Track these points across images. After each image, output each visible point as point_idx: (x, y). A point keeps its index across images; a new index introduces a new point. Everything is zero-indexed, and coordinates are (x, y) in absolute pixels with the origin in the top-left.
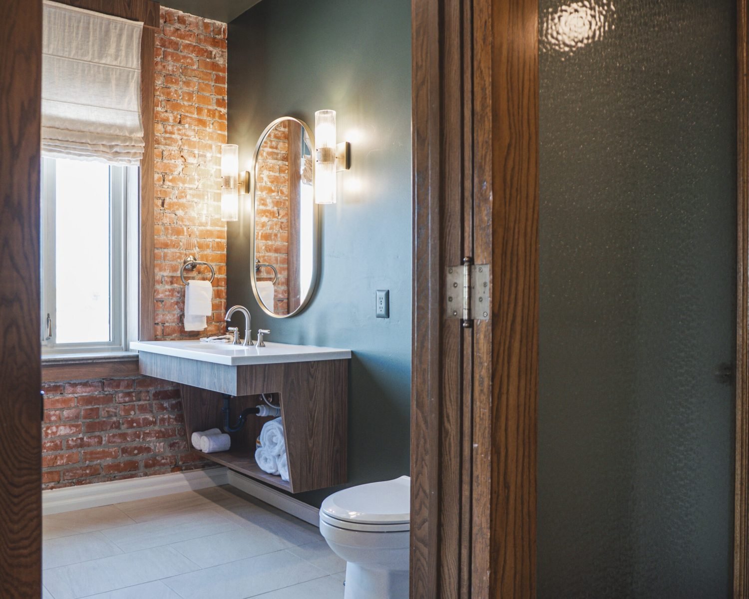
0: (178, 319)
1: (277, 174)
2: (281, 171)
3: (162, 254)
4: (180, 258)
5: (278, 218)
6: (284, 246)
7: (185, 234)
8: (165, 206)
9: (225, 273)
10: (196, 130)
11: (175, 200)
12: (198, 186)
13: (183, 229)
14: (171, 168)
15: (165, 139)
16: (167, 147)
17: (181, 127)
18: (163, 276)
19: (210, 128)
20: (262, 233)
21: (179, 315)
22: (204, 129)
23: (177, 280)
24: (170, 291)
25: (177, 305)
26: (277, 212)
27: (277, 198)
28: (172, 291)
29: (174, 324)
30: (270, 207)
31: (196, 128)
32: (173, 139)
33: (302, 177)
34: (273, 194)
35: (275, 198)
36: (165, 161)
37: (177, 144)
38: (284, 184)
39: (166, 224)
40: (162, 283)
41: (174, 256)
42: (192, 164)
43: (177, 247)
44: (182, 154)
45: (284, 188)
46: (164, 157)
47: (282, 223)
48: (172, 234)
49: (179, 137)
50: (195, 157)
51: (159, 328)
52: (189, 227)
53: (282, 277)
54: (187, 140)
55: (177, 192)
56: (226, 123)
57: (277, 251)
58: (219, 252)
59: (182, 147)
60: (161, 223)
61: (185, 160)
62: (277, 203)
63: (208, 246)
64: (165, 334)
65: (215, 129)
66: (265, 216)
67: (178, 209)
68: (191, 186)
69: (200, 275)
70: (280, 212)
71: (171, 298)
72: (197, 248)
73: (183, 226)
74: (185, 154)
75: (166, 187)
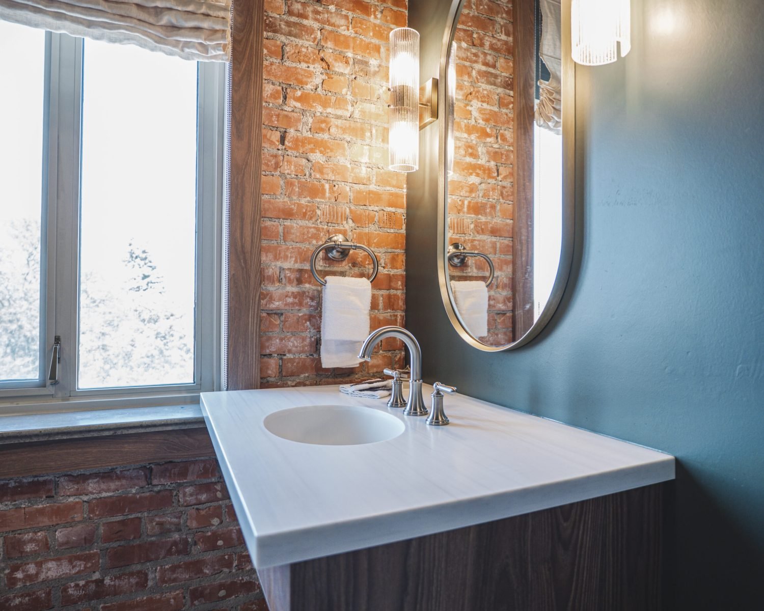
0: (311, 344)
1: (496, 109)
2: (501, 103)
3: (281, 229)
4: (316, 237)
5: (496, 180)
6: (507, 225)
7: (327, 195)
8: (286, 143)
9: (404, 268)
10: (350, 18)
11: (309, 135)
12: (353, 112)
13: (323, 186)
14: (300, 77)
15: (288, 24)
16: (292, 38)
17: (320, 9)
18: (282, 269)
19: (376, 17)
20: (470, 202)
21: (313, 339)
22: (366, 17)
23: (310, 277)
24: (295, 295)
25: (310, 320)
26: (495, 170)
27: (496, 146)
28: (301, 295)
29: (303, 356)
30: (483, 161)
31: (350, 14)
32: (304, 26)
33: (536, 115)
34: (489, 140)
35: (492, 147)
36: (288, 63)
37: (313, 36)
38: (506, 126)
39: (288, 176)
40: (280, 281)
41: (303, 234)
42: (342, 74)
43: (311, 218)
44: (322, 55)
45: (506, 132)
46: (286, 56)
47: (504, 187)
48: (300, 195)
49: (316, 25)
50: (347, 62)
51: (273, 363)
52: (334, 183)
53: (503, 275)
54: (331, 32)
55: (311, 120)
56: (407, 14)
57: (494, 232)
58: (392, 231)
59: (323, 43)
60: (278, 173)
61: (328, 66)
62: (495, 155)
63: (371, 220)
64: (284, 374)
65: (387, 21)
66: (474, 174)
67: (312, 151)
68: (339, 112)
69: (356, 269)
70: (501, 169)
71: (297, 308)
72: (350, 221)
73: (323, 182)
74: (328, 54)
75: (290, 109)
